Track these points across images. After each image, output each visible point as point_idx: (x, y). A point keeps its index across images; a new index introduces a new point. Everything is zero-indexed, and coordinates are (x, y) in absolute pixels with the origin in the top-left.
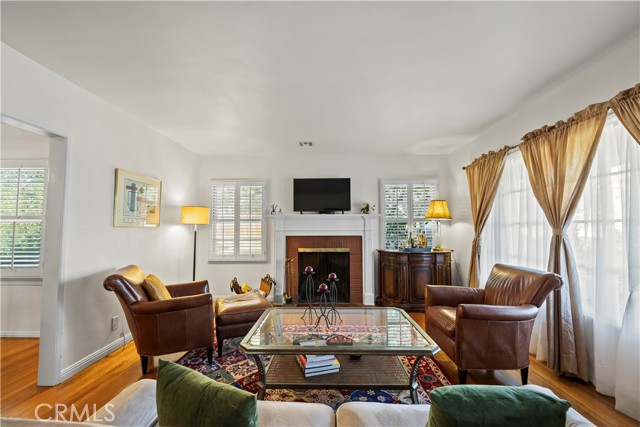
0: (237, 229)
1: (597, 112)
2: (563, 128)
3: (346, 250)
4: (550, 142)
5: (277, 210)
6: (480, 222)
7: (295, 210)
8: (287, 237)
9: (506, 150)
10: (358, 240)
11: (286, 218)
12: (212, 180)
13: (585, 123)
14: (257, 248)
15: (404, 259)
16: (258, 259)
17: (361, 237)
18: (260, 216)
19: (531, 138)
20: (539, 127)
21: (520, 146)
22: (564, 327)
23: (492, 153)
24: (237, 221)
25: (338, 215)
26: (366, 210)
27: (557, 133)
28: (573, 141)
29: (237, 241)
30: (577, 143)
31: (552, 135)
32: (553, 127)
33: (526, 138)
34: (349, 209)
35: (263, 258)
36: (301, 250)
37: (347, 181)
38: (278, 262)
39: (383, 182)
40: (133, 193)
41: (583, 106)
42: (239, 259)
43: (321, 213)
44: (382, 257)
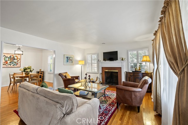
0: (92, 65)
3: (117, 71)
7: (104, 60)
8: (102, 67)
11: (102, 62)
12: (87, 54)
15: (131, 74)
16: (96, 73)
17: (121, 68)
18: (96, 62)
22: (157, 98)
24: (92, 63)
26: (122, 60)
29: (92, 68)
34: (117, 60)
36: (106, 71)
37: (117, 52)
38: (100, 73)
40: (68, 59)
42: (92, 72)
43: (110, 61)
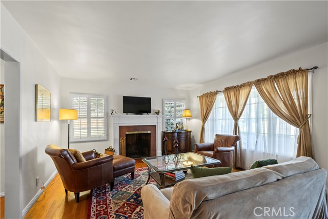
0: (89, 123)
1: (249, 84)
2: (239, 88)
3: (149, 132)
4: (234, 92)
5: (114, 112)
6: (205, 119)
7: (124, 112)
8: (120, 126)
9: (217, 92)
10: (154, 127)
11: (119, 117)
12: (70, 93)
13: (246, 87)
14: (102, 133)
15: (176, 135)
16: (103, 139)
17: (156, 126)
19: (227, 90)
20: (231, 86)
21: (223, 91)
23: (211, 93)
24: (89, 118)
25: (145, 115)
26: (158, 113)
27: (237, 88)
28: (242, 92)
29: (89, 129)
30: (243, 93)
31: (235, 89)
32: (235, 87)
33: (226, 89)
34: (150, 112)
35: (106, 139)
36: (127, 133)
37: (150, 99)
38: (115, 140)
39: (164, 101)
41: (246, 81)
42: (90, 140)
43: (136, 114)
44: (165, 134)
